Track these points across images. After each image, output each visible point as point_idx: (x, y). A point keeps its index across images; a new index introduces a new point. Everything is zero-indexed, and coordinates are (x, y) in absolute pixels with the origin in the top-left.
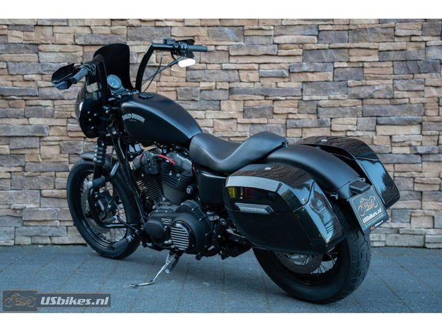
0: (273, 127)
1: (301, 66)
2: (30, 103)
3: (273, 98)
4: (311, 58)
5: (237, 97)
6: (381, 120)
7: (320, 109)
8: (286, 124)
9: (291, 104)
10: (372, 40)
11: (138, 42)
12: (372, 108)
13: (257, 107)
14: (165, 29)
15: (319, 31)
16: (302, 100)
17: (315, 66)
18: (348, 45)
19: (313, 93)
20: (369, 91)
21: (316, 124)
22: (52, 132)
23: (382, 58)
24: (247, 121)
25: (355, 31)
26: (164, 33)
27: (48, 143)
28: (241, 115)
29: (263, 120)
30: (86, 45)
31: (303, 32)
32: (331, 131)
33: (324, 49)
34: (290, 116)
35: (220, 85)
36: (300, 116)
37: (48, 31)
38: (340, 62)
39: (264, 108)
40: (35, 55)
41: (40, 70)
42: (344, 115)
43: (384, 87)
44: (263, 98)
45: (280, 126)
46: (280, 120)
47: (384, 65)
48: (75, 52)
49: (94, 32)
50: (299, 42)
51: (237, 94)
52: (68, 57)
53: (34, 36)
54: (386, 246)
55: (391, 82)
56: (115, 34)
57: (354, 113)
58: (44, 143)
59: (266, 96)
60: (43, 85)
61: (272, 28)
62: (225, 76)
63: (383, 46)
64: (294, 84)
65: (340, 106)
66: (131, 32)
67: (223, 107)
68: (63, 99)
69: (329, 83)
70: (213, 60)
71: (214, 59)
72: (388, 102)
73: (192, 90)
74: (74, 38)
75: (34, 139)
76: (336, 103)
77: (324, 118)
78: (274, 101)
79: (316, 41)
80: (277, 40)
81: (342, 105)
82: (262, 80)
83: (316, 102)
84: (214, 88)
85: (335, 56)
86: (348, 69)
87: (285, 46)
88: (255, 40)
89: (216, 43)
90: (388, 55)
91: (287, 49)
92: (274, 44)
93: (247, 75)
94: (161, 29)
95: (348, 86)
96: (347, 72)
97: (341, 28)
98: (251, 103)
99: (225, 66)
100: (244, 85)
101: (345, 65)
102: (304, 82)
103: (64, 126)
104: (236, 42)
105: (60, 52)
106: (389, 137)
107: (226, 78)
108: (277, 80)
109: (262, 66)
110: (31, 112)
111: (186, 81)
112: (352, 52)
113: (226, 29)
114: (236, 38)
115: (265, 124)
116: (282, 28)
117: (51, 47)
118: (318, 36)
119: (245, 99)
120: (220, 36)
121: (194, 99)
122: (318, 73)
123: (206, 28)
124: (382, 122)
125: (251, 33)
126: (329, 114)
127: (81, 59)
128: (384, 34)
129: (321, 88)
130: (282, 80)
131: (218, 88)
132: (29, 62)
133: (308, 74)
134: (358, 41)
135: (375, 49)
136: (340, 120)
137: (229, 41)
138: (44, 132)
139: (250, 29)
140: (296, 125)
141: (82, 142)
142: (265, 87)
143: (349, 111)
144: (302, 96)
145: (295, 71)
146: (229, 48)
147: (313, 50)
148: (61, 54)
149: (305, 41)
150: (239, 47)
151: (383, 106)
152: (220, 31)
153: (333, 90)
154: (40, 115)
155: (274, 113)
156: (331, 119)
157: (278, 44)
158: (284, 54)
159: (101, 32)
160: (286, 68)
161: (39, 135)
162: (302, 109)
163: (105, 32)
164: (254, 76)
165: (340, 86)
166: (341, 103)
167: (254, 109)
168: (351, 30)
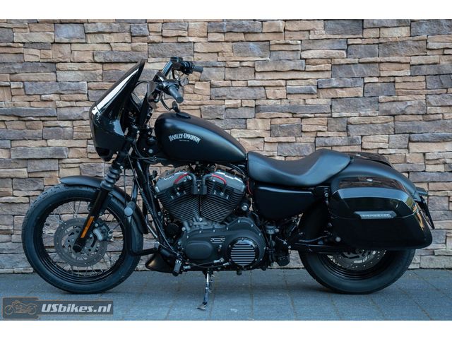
0: (302, 146)
1: (330, 81)
2: (48, 123)
3: (302, 115)
4: (340, 73)
5: (263, 115)
6: (414, 137)
7: (350, 127)
8: (315, 142)
9: (320, 121)
10: (403, 53)
11: (160, 59)
12: (404, 125)
13: (285, 125)
14: (187, 45)
15: (348, 45)
16: (331, 117)
17: (344, 81)
18: (379, 59)
19: (343, 110)
20: (401, 106)
21: (346, 142)
22: (71, 153)
23: (414, 72)
24: (274, 139)
25: (385, 45)
26: (186, 49)
27: (68, 166)
28: (268, 134)
29: (291, 139)
30: (106, 63)
31: (331, 46)
32: (362, 149)
33: (353, 64)
34: (319, 134)
35: (246, 103)
36: (330, 134)
37: (66, 48)
38: (371, 77)
39: (291, 127)
40: (52, 74)
41: (58, 89)
42: (375, 132)
43: (417, 102)
44: (290, 115)
45: (309, 144)
46: (309, 139)
47: (416, 79)
48: (94, 70)
49: (114, 49)
50: (328, 57)
51: (264, 112)
52: (86, 75)
53: (51, 54)
54: (421, 268)
55: (424, 97)
56: (136, 51)
57: (385, 130)
58: (64, 166)
59: (293, 114)
60: (61, 105)
61: (299, 42)
62: (251, 93)
63: (414, 60)
64: (323, 101)
65: (371, 123)
66: (153, 48)
67: (249, 126)
68: (82, 120)
69: (359, 99)
70: (238, 77)
71: (240, 76)
72: (421, 118)
73: (216, 108)
74: (93, 56)
75: (53, 161)
76: (367, 120)
77: (354, 135)
78: (302, 118)
79: (345, 56)
80: (304, 55)
81: (373, 122)
82: (289, 97)
83: (346, 119)
84: (239, 106)
85: (365, 71)
86: (379, 84)
87: (313, 61)
88: (282, 55)
89: (240, 59)
90: (420, 68)
91: (315, 64)
92: (301, 59)
93: (274, 92)
94: (183, 45)
95: (379, 103)
96: (378, 87)
97: (370, 41)
98: (278, 121)
99: (251, 83)
100: (271, 102)
101: (376, 80)
102: (333, 98)
103: (84, 148)
104: (262, 57)
105: (79, 70)
106: (422, 154)
107: (252, 96)
108: (305, 97)
109: (289, 83)
110: (50, 133)
111: (211, 99)
112: (382, 67)
113: (251, 44)
114: (262, 54)
115: (293, 142)
116: (310, 43)
117: (69, 66)
118: (347, 51)
119: (273, 117)
120: (245, 52)
121: (219, 117)
122: (348, 89)
123: (231, 44)
124: (415, 140)
125: (277, 48)
126: (360, 132)
127: (100, 77)
128: (416, 47)
129: (350, 105)
130: (310, 96)
131: (243, 105)
132: (46, 81)
133: (337, 90)
134: (388, 55)
135: (407, 63)
136: (371, 138)
137: (255, 56)
138: (63, 154)
139: (276, 44)
140: (325, 143)
141: (103, 164)
142: (293, 104)
143: (380, 128)
144: (331, 112)
145: (324, 87)
146: (254, 64)
147: (342, 64)
148: (79, 73)
149: (334, 56)
150: (266, 62)
151: (416, 122)
152: (245, 46)
153: (364, 106)
154: (58, 136)
155: (302, 131)
156: (362, 136)
157: (306, 59)
158: (312, 69)
159: (120, 49)
160: (314, 84)
161: (58, 157)
162: (331, 127)
163: (125, 49)
164: (281, 93)
165: (371, 103)
166: (372, 120)
167: (282, 128)
168: (381, 43)
